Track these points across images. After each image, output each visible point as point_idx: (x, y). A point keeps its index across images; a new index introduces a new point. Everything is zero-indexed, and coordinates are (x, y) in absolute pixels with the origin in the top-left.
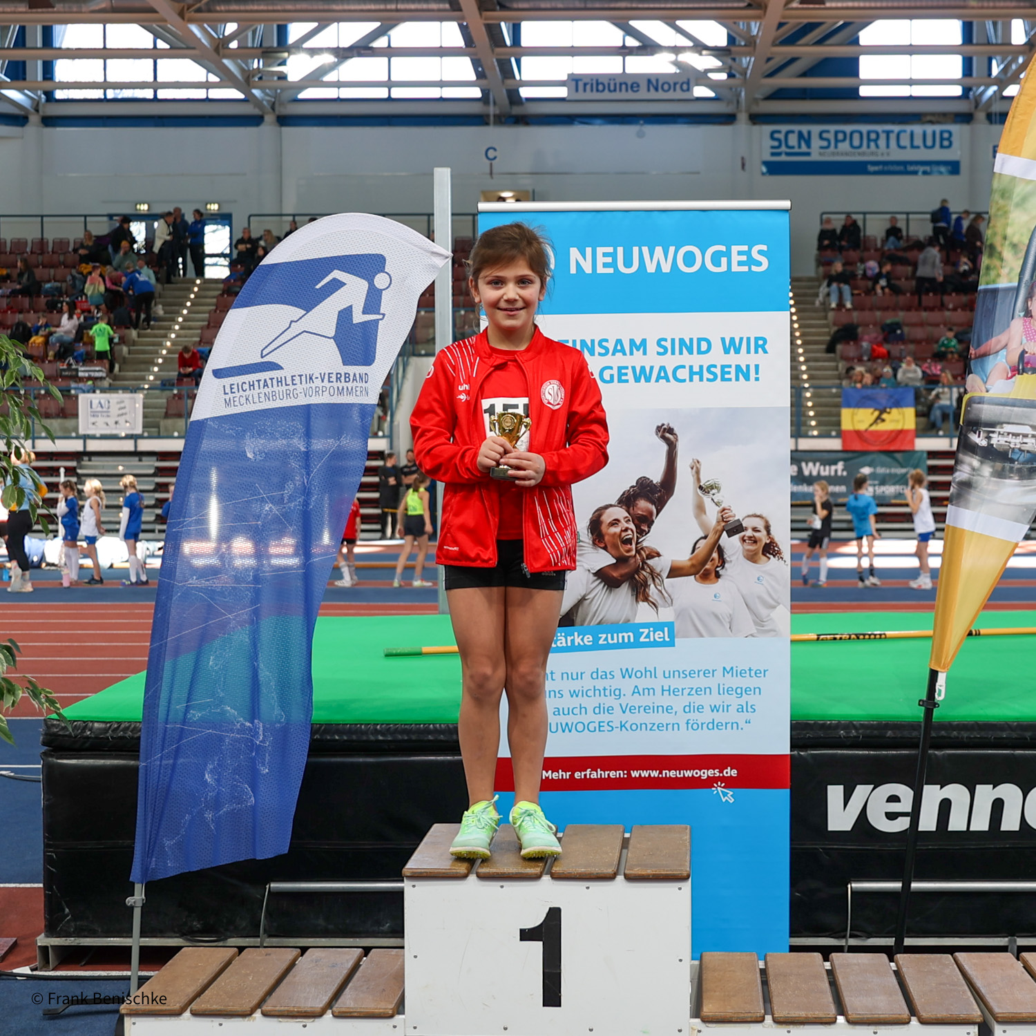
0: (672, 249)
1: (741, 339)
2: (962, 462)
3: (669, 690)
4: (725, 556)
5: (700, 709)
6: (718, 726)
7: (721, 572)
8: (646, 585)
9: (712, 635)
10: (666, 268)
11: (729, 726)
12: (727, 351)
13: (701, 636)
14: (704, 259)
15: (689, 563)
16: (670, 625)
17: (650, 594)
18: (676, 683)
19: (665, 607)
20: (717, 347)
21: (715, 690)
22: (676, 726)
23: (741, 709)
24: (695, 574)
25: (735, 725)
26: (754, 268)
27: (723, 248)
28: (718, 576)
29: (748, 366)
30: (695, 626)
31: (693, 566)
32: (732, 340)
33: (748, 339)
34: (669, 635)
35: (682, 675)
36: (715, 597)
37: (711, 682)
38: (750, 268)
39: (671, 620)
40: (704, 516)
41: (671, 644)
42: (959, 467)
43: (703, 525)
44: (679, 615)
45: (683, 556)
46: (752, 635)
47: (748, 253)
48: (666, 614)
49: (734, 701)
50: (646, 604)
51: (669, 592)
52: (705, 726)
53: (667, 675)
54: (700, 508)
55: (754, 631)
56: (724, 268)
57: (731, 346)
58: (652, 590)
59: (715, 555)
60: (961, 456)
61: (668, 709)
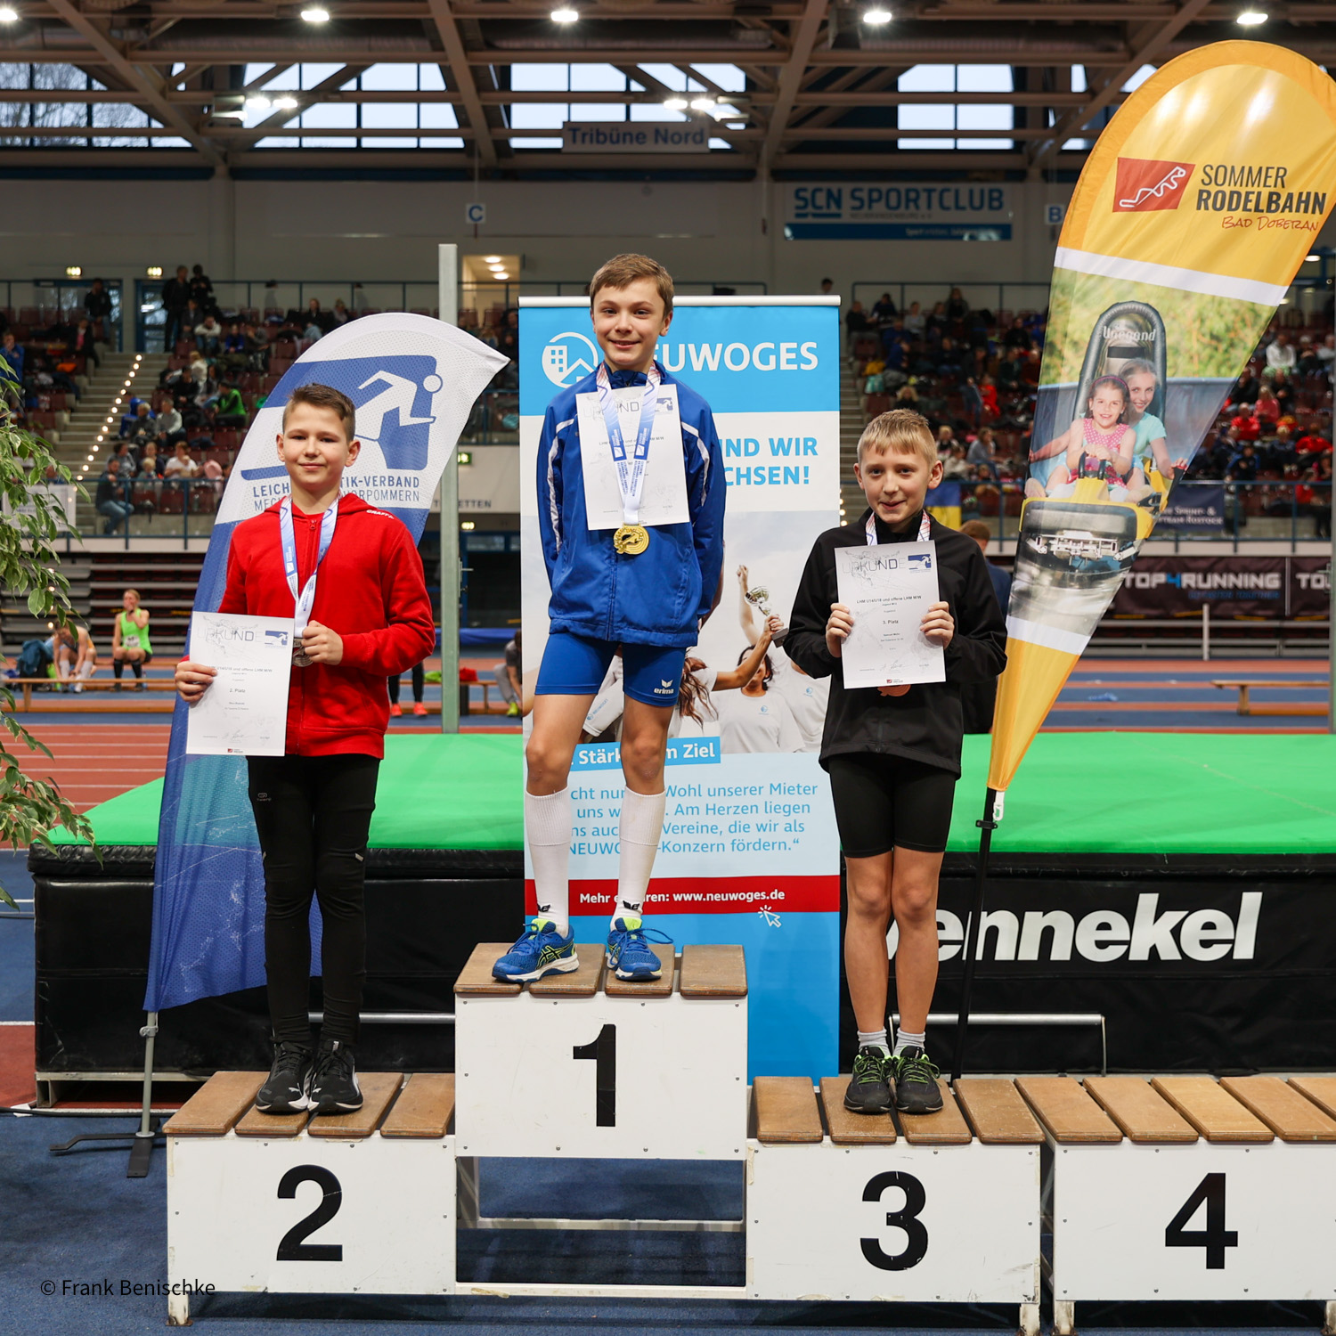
0: (719, 346)
1: (790, 440)
2: (1021, 571)
3: (714, 809)
4: (773, 667)
5: (746, 828)
6: (765, 846)
7: (768, 684)
8: (690, 699)
9: (759, 750)
10: (713, 366)
11: (776, 846)
12: (775, 453)
13: (749, 752)
14: (752, 357)
15: (735, 675)
16: (716, 741)
17: (695, 707)
18: (720, 801)
19: (710, 721)
20: (765, 448)
21: (761, 809)
22: (721, 847)
23: (788, 828)
24: (741, 686)
25: (782, 845)
26: (803, 367)
27: (771, 346)
28: (765, 688)
29: (797, 469)
30: (741, 741)
31: (739, 678)
32: (781, 441)
33: (797, 440)
34: (713, 751)
35: (727, 793)
36: (762, 710)
37: (759, 800)
38: (799, 366)
39: (716, 734)
40: (751, 626)
41: (717, 760)
42: (1018, 576)
43: (750, 635)
44: (725, 730)
45: (729, 668)
46: (801, 750)
47: (797, 351)
48: (711, 729)
49: (781, 819)
50: (690, 718)
51: (715, 704)
52: (751, 846)
53: (712, 793)
54: (747, 617)
55: (802, 745)
56: (772, 366)
57: (779, 447)
58: (697, 704)
59: (762, 666)
60: (1020, 564)
61: (713, 829)
